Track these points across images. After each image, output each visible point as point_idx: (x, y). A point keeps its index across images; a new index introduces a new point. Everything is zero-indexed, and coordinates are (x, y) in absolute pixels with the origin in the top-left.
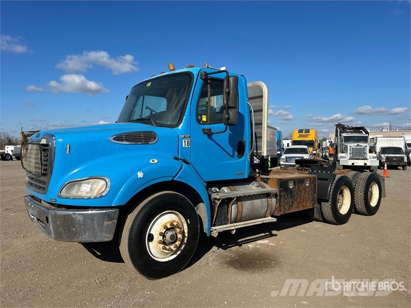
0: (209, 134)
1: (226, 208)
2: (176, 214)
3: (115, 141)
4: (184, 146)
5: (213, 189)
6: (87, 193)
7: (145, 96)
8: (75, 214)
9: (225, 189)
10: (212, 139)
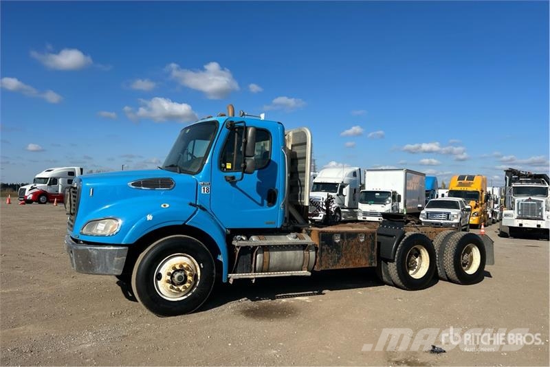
0: (232, 181)
1: (250, 257)
2: (189, 258)
3: (134, 187)
4: (202, 192)
5: (238, 236)
6: (102, 231)
7: (197, 141)
8: (91, 249)
9: (254, 238)
10: (237, 187)
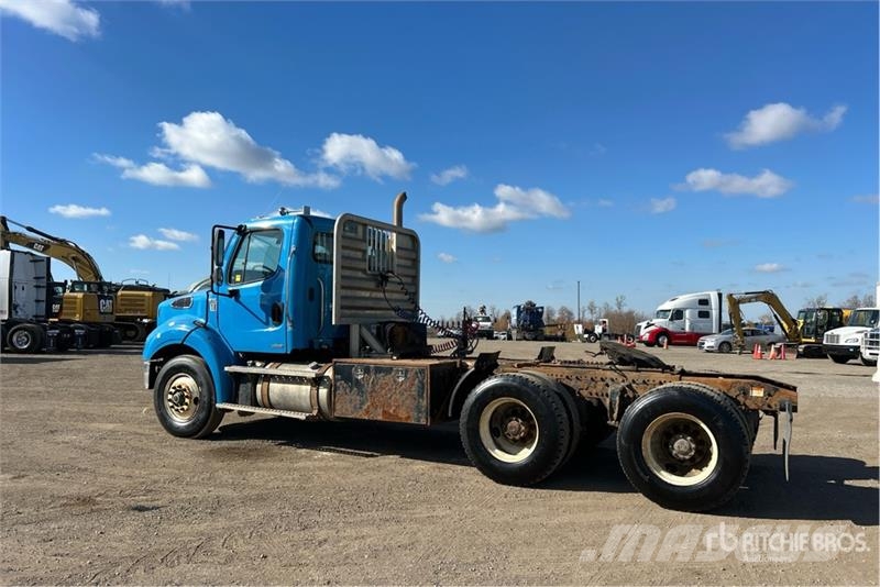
4: (211, 309)
10: (241, 303)
